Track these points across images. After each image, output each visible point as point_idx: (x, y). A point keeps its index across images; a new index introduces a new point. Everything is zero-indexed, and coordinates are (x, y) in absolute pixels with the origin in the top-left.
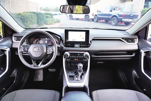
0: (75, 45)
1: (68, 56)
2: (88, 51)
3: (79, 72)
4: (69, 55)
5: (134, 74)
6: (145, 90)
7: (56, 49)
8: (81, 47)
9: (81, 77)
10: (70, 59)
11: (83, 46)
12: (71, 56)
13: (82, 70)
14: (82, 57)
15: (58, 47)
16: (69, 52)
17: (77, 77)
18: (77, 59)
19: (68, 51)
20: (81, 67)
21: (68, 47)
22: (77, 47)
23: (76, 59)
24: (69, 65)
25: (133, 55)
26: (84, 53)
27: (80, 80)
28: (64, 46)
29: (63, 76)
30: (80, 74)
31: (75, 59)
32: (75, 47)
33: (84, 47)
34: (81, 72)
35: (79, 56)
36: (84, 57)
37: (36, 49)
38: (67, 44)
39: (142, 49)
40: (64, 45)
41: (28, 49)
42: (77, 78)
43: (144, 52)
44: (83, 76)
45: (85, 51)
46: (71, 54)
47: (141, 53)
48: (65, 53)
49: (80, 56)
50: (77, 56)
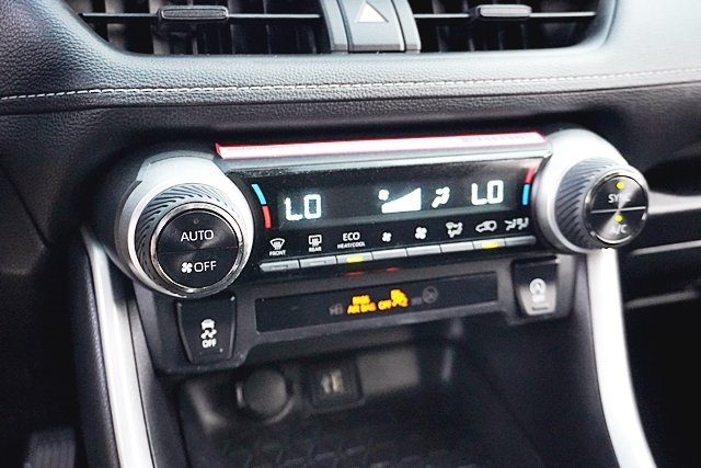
4: (241, 219)
10: (248, 317)
16: (226, 152)
18: (398, 298)
19: (198, 133)
23: (379, 293)
24: (209, 418)
26: (540, 162)
31: (361, 304)
32: (338, 36)
35: (455, 229)
36: (535, 228)
45: (546, 119)
48: (137, 202)
49: (469, 234)
50: (421, 233)
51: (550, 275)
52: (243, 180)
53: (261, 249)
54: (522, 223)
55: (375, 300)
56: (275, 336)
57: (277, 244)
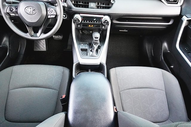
0: (90, 3)
1: (79, 21)
2: (109, 15)
3: (95, 44)
5: (165, 47)
6: (172, 67)
7: (61, 11)
8: (98, 7)
9: (97, 51)
10: (82, 25)
11: (102, 5)
12: (84, 21)
13: (99, 42)
14: (99, 22)
15: (64, 7)
16: (81, 14)
17: (91, 51)
18: (92, 26)
19: (79, 13)
20: (98, 38)
21: (80, 7)
22: (93, 8)
23: (91, 25)
24: (81, 33)
25: (170, 23)
26: (102, 18)
27: (96, 55)
28: (73, 4)
29: (73, 49)
30: (96, 47)
31: (90, 26)
32: (89, 7)
33: (103, 8)
34: (97, 45)
35: (95, 22)
36: (102, 22)
37: (30, 10)
38: (77, 2)
39: (186, 15)
40: (73, 2)
41: (17, 9)
42: (91, 53)
43: (187, 20)
44: (99, 50)
45: (104, 15)
46: (84, 18)
47: (182, 21)
48: (75, 17)
49: (96, 22)
50: (93, 22)
51: (104, 26)
52: (81, 17)
53: (82, 21)
54: (101, 22)
55: (91, 26)
56: (83, 27)
57: (83, 21)
